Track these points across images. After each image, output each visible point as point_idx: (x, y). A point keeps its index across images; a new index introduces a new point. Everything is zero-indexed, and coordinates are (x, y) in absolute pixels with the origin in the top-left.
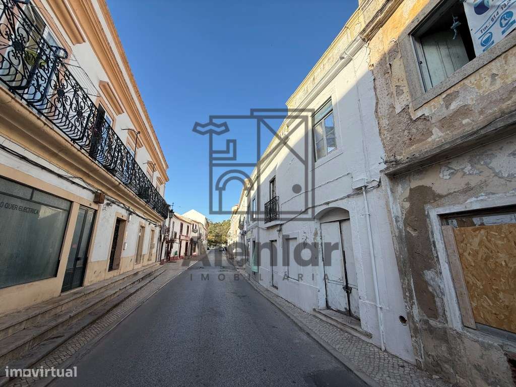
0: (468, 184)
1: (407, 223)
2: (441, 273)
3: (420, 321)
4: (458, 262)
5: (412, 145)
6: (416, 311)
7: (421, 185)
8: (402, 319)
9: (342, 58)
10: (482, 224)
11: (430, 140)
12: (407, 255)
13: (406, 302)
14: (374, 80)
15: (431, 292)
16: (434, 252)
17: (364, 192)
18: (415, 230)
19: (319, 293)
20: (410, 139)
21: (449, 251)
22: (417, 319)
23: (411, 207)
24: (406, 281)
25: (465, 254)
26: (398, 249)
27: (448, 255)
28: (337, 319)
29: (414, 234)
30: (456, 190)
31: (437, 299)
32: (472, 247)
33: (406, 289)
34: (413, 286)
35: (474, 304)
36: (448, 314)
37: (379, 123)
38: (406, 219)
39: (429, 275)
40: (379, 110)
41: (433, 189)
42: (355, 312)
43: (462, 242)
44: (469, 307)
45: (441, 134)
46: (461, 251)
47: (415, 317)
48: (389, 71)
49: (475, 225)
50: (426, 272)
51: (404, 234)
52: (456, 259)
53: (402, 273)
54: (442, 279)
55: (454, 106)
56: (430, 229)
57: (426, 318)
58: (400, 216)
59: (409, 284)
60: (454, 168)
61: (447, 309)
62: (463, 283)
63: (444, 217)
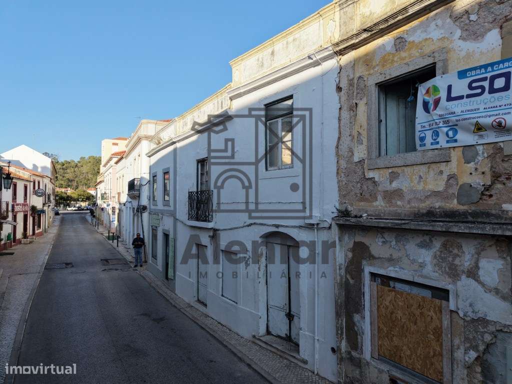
0: (391, 255)
1: (347, 270)
2: (364, 318)
3: (345, 352)
4: (376, 311)
5: (361, 201)
6: (344, 344)
7: (363, 241)
8: (333, 350)
9: (309, 57)
10: (394, 287)
11: (374, 204)
12: (344, 299)
13: (338, 338)
14: (340, 109)
15: (356, 331)
16: (363, 301)
17: (316, 230)
18: (353, 279)
19: (260, 320)
20: (361, 194)
21: (373, 302)
22: (343, 350)
23: (353, 258)
24: (340, 321)
25: (381, 306)
26: (337, 294)
27: (371, 305)
28: (277, 347)
29: (351, 281)
30: (384, 257)
31: (359, 337)
32: (386, 303)
33: (339, 329)
34: (344, 324)
35: (380, 343)
36: (364, 348)
37: (338, 161)
38: (347, 267)
39: (357, 317)
40: (340, 147)
41: (371, 249)
42: (295, 338)
43: (381, 297)
44: (376, 344)
45: (382, 204)
46: (379, 304)
47: (342, 349)
48: (354, 109)
49: (390, 286)
50: (355, 314)
51: (344, 280)
52: (375, 309)
53: (338, 315)
54: (364, 322)
55: (395, 185)
56: (363, 282)
57: (350, 350)
58: (343, 263)
59: (342, 324)
60: (386, 238)
61: (364, 345)
62: (376, 327)
63: (374, 275)
